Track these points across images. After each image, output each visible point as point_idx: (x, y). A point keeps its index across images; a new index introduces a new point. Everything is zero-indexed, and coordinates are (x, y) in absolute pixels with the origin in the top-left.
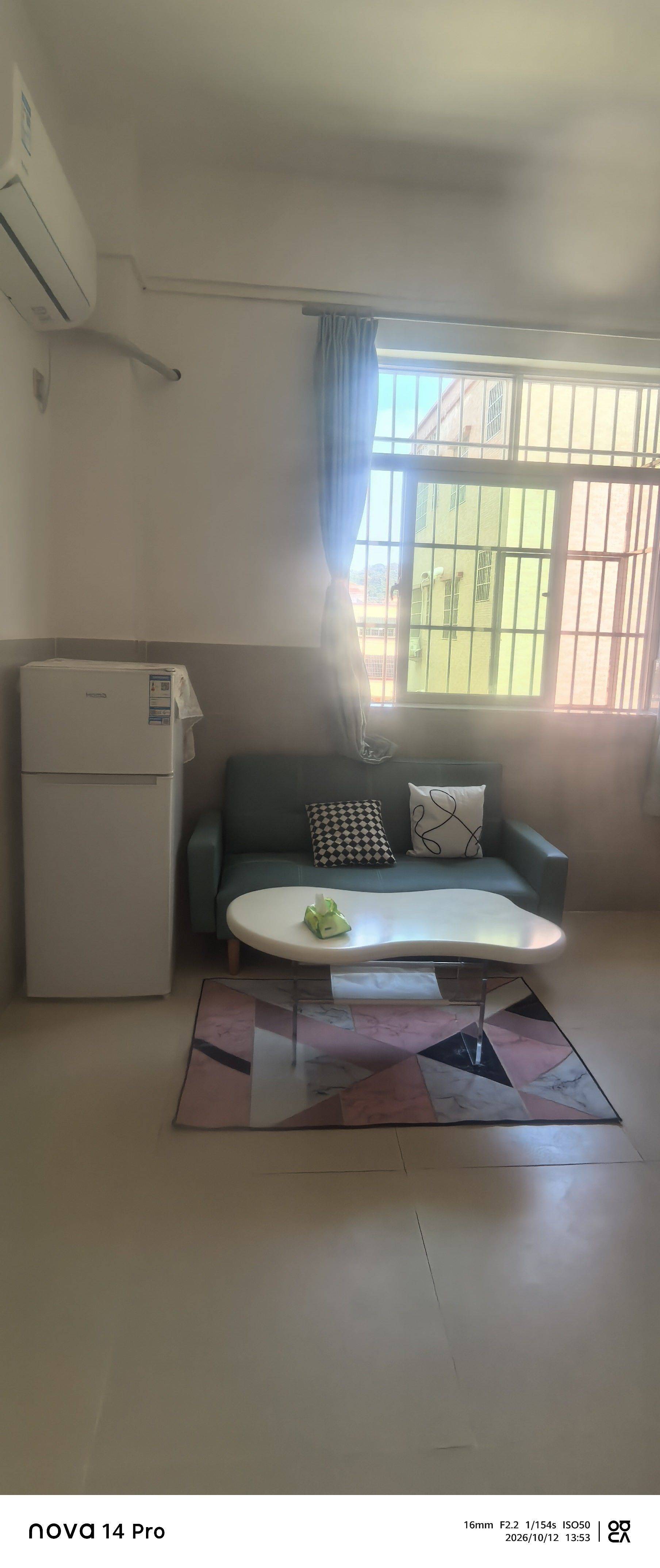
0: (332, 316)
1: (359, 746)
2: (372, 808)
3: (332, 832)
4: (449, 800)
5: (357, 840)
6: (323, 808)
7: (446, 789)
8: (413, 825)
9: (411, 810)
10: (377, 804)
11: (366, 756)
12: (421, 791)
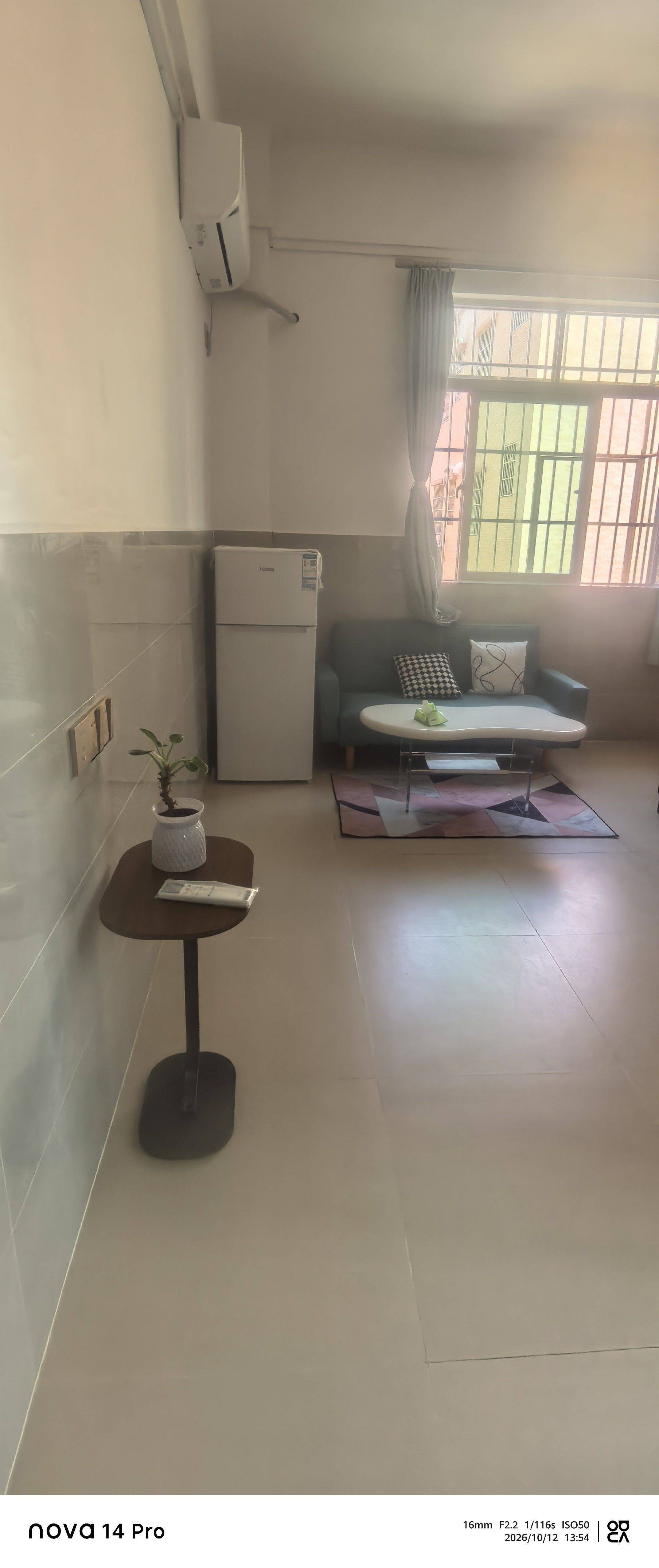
0: (420, 268)
1: (435, 612)
2: (443, 658)
3: (416, 674)
4: (501, 652)
5: (434, 680)
6: (407, 658)
7: (498, 644)
8: (473, 671)
9: (472, 661)
10: (447, 656)
11: (438, 620)
12: (480, 646)
